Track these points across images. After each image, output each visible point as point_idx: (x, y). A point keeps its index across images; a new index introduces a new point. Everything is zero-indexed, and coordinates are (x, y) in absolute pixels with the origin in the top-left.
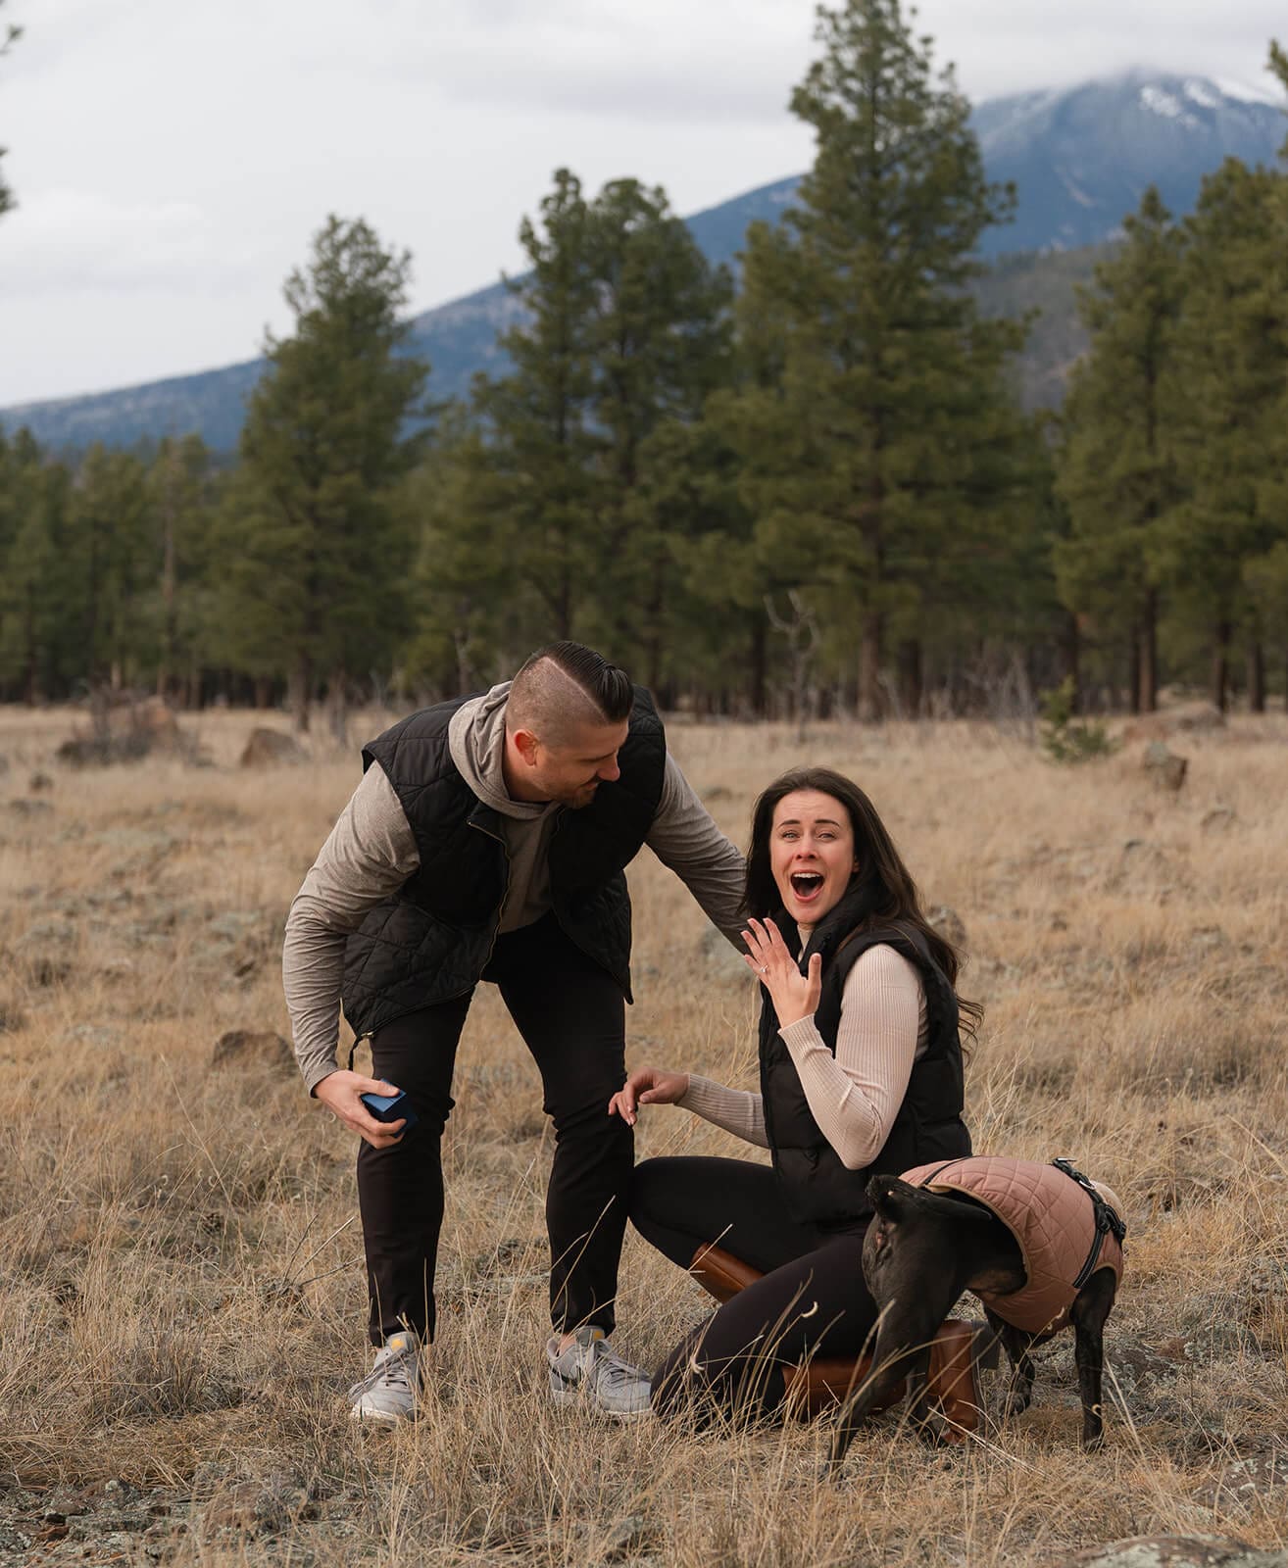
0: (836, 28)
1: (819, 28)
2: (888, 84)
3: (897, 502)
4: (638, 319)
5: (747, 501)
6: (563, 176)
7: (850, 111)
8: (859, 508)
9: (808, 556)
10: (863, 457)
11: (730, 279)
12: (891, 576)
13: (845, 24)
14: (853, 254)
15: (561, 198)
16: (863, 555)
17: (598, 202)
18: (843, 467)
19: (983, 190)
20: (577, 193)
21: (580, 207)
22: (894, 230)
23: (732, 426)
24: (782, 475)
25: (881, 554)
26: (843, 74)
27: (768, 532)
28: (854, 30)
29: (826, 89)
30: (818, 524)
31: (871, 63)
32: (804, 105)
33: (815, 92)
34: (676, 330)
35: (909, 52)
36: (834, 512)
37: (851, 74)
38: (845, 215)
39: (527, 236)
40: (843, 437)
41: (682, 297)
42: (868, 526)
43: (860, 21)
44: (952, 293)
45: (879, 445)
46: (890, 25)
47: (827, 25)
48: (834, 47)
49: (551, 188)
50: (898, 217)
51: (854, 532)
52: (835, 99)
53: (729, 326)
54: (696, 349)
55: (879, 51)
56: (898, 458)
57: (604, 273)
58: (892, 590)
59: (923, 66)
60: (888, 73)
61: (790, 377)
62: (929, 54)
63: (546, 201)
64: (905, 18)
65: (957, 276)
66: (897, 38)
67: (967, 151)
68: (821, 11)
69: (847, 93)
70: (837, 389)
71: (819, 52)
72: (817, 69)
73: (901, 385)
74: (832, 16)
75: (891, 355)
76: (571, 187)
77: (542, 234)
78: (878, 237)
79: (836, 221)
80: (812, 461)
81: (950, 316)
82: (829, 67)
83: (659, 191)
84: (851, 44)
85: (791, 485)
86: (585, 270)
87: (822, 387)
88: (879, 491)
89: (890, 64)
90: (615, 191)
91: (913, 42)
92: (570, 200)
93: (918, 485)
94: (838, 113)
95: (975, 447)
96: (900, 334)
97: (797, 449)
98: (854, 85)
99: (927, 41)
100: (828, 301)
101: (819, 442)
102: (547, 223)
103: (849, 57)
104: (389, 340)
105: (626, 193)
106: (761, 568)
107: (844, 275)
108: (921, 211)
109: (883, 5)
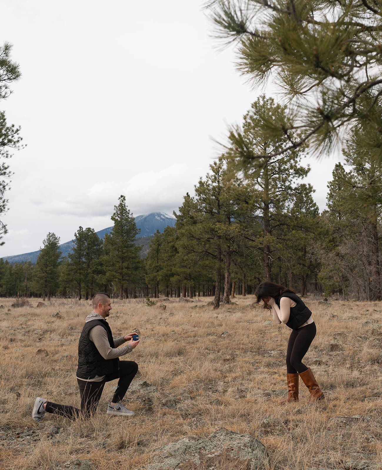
2: (124, 216)
3: (125, 270)
4: (90, 246)
5: (105, 270)
6: (80, 227)
7: (119, 219)
8: (119, 271)
9: (113, 277)
10: (120, 264)
11: (102, 241)
12: (123, 280)
14: (119, 238)
15: (80, 230)
16: (120, 277)
17: (85, 231)
18: (117, 266)
19: (136, 230)
20: (82, 229)
21: (83, 231)
22: (124, 235)
23: (103, 260)
24: (110, 266)
25: (123, 277)
26: (118, 214)
27: (107, 274)
28: (119, 209)
29: (116, 216)
30: (114, 273)
31: (122, 213)
32: (113, 219)
33: (114, 217)
34: (95, 247)
35: (127, 212)
36: (116, 272)
39: (76, 235)
40: (118, 262)
41: (96, 243)
42: (121, 273)
44: (132, 243)
45: (122, 263)
46: (124, 208)
47: (116, 208)
48: (117, 211)
50: (125, 233)
51: (119, 274)
52: (117, 218)
53: (102, 247)
54: (98, 250)
55: (123, 211)
56: (125, 264)
57: (86, 240)
58: (124, 282)
59: (129, 214)
61: (110, 254)
62: (129, 212)
63: (78, 231)
64: (126, 207)
65: (133, 241)
66: (125, 210)
67: (134, 225)
68: (115, 206)
69: (118, 217)
70: (117, 255)
71: (115, 211)
72: (115, 214)
73: (126, 254)
75: (124, 251)
77: (77, 235)
78: (122, 236)
79: (117, 233)
80: (113, 265)
81: (132, 246)
83: (93, 229)
85: (111, 268)
86: (83, 240)
87: (115, 255)
88: (122, 269)
89: (124, 213)
90: (87, 229)
91: (127, 210)
93: (127, 268)
94: (117, 219)
95: (135, 263)
96: (125, 248)
97: (112, 263)
98: (119, 216)
99: (129, 210)
100: (116, 244)
101: (114, 262)
102: (78, 233)
103: (119, 212)
104: (57, 249)
105: (89, 229)
106: (107, 279)
107: (118, 240)
108: (128, 232)
109: (123, 206)
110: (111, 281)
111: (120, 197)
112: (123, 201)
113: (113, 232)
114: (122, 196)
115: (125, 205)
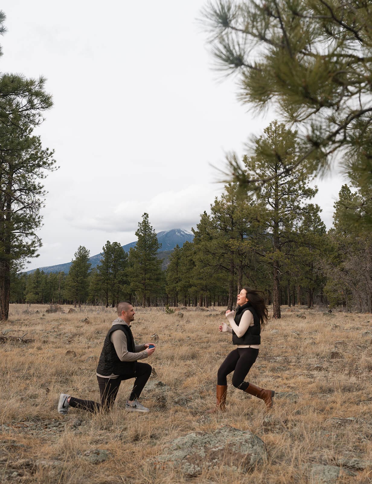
2: (147, 232)
3: (147, 281)
4: (116, 259)
5: (129, 281)
6: (108, 242)
7: (142, 235)
8: (143, 282)
9: (136, 287)
10: (143, 276)
11: (128, 254)
12: (146, 290)
13: (142, 225)
14: (143, 252)
15: (108, 244)
16: (143, 287)
17: (112, 245)
18: (141, 277)
19: (158, 244)
21: (110, 245)
23: (128, 272)
25: (145, 287)
26: (141, 230)
27: (132, 284)
29: (139, 232)
30: (138, 284)
31: (145, 229)
32: (137, 234)
34: (121, 260)
35: (149, 228)
36: (140, 282)
37: (143, 230)
38: (141, 247)
39: (104, 249)
40: (141, 273)
41: (122, 256)
42: (144, 284)
43: (144, 224)
44: (154, 256)
45: (145, 274)
47: (140, 225)
50: (148, 247)
51: (142, 284)
52: (141, 233)
53: (127, 260)
54: (124, 262)
56: (147, 276)
57: (113, 253)
58: (146, 291)
59: (151, 230)
60: (147, 230)
61: (135, 266)
63: (106, 245)
64: (149, 224)
65: (155, 254)
66: (148, 226)
67: (156, 240)
68: (139, 223)
70: (140, 267)
71: (139, 228)
72: (138, 230)
73: (148, 267)
75: (147, 264)
77: (105, 248)
78: (146, 250)
80: (137, 276)
81: (154, 259)
83: (119, 244)
85: (135, 279)
86: (110, 253)
87: (138, 267)
88: (145, 280)
93: (150, 279)
95: (157, 275)
96: (148, 261)
97: (135, 275)
98: (143, 232)
99: (151, 227)
100: (139, 257)
101: (138, 274)
103: (142, 228)
104: (87, 261)
105: (115, 244)
106: (131, 289)
107: (141, 254)
108: (150, 247)
109: (146, 222)
110: (135, 291)
111: (143, 214)
112: (146, 219)
113: (136, 246)
114: (145, 214)
115: (148, 222)
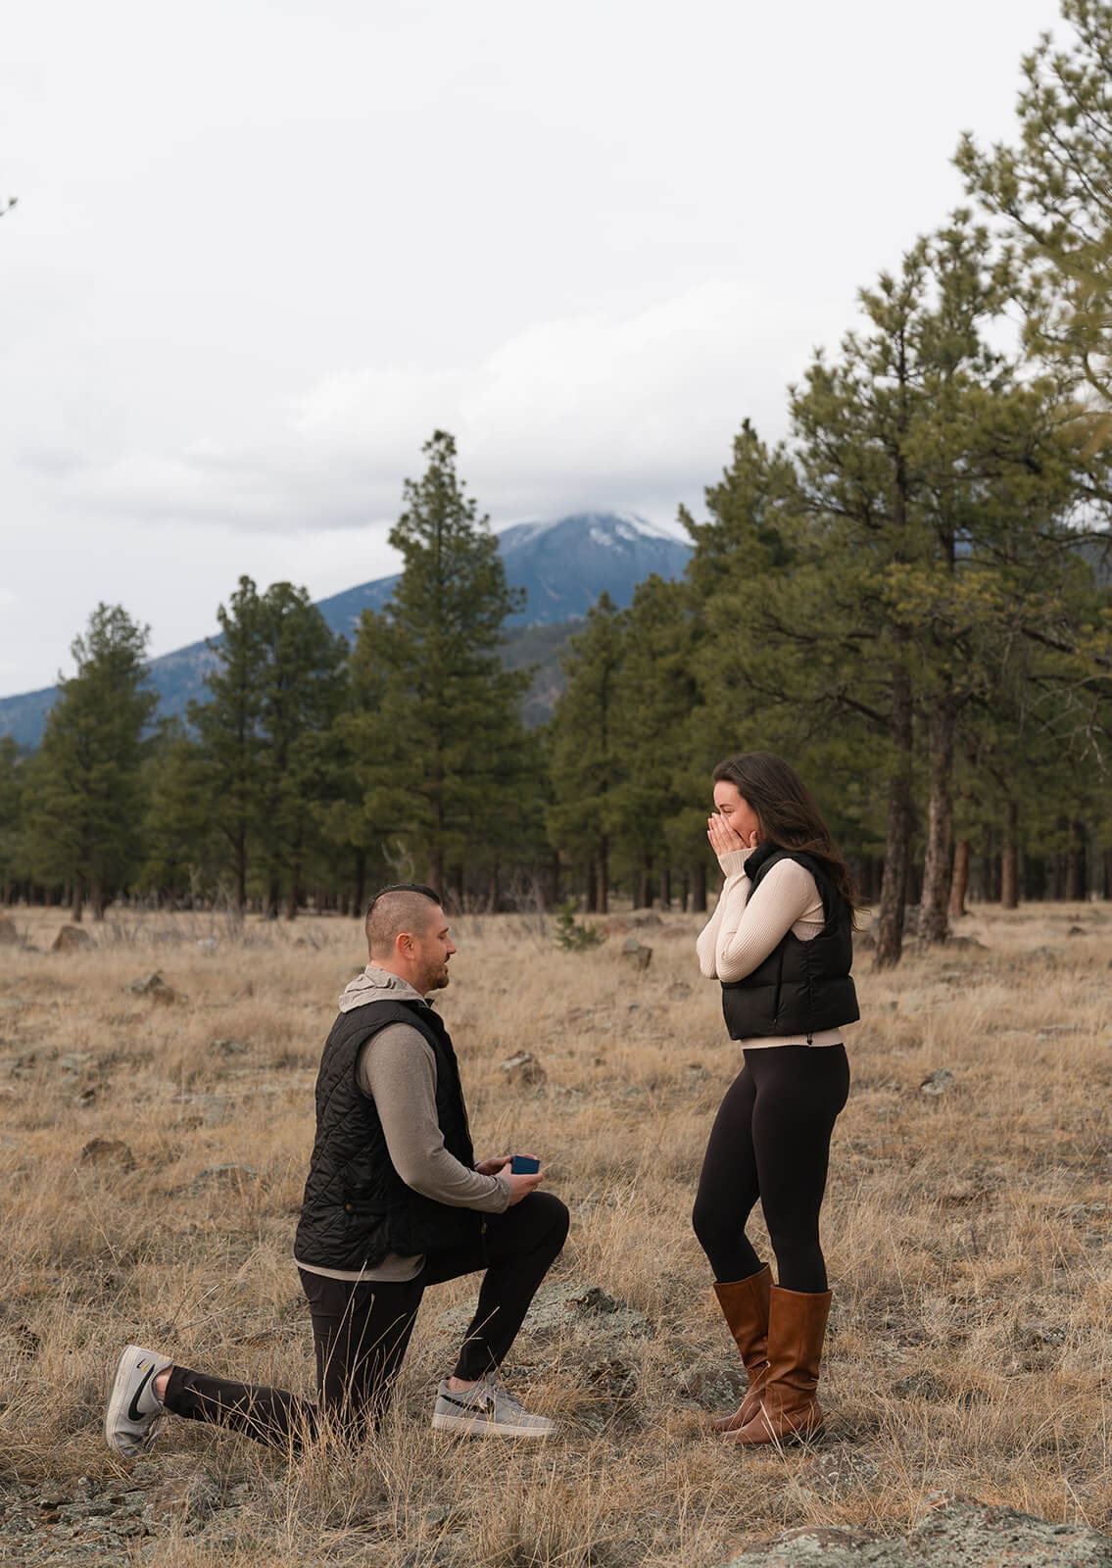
0: (417, 493)
1: (407, 493)
2: (449, 528)
3: (452, 783)
4: (290, 668)
5: (359, 780)
6: (245, 580)
7: (425, 543)
8: (428, 786)
9: (396, 815)
10: (431, 754)
11: (347, 644)
12: (446, 827)
13: (422, 491)
14: (427, 630)
15: (243, 593)
16: (430, 815)
17: (266, 596)
18: (419, 761)
19: (506, 593)
20: (253, 591)
21: (255, 599)
22: (451, 617)
23: (351, 735)
24: (381, 764)
25: (442, 814)
26: (420, 521)
27: (372, 800)
28: (428, 495)
29: (410, 530)
30: (402, 796)
31: (438, 516)
32: (397, 540)
33: (403, 532)
34: (312, 675)
35: (461, 508)
36: (412, 789)
37: (426, 521)
38: (421, 607)
39: (222, 617)
40: (419, 742)
41: (317, 654)
42: (434, 797)
43: (432, 489)
44: (488, 654)
45: (441, 748)
46: (450, 491)
47: (412, 492)
48: (416, 505)
49: (238, 588)
50: (453, 609)
51: (426, 799)
52: (415, 537)
53: (345, 672)
54: (325, 687)
55: (443, 507)
56: (453, 756)
57: (269, 640)
58: (448, 835)
59: (470, 517)
60: (449, 521)
61: (386, 704)
62: (474, 510)
63: (234, 596)
64: (459, 488)
65: (489, 644)
66: (454, 499)
67: (497, 569)
68: (407, 482)
69: (423, 532)
70: (416, 713)
71: (406, 507)
72: (405, 518)
73: (454, 712)
74: (415, 486)
75: (448, 693)
76: (250, 587)
77: (231, 616)
78: (441, 620)
79: (416, 610)
80: (399, 756)
81: (485, 669)
82: (412, 516)
83: (303, 590)
84: (427, 503)
85: (385, 771)
86: (257, 637)
87: (407, 711)
88: (441, 775)
89: (450, 515)
90: (276, 589)
91: (464, 501)
92: (249, 595)
93: (463, 772)
94: (417, 545)
95: (500, 749)
96: (454, 679)
97: (391, 749)
98: (427, 528)
99: (472, 502)
100: (411, 660)
101: (404, 744)
102: (235, 609)
103: (424, 511)
104: (135, 680)
105: (283, 590)
106: (368, 822)
107: (420, 643)
108: (467, 605)
109: (446, 480)
110: (388, 832)
111: (430, 437)
112: (443, 459)
113: (395, 601)
114: (439, 436)
115: (452, 477)
